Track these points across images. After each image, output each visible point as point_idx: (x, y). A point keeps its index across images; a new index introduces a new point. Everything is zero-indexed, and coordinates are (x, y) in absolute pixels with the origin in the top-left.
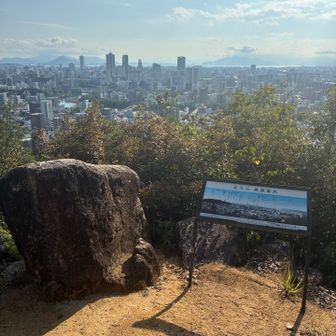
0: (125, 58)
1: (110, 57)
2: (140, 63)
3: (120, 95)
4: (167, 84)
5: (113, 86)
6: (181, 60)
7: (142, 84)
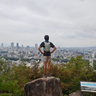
0: (18, 44)
1: (12, 44)
2: (22, 46)
3: (15, 56)
4: (32, 52)
5: (13, 53)
6: (36, 45)
7: (23, 52)
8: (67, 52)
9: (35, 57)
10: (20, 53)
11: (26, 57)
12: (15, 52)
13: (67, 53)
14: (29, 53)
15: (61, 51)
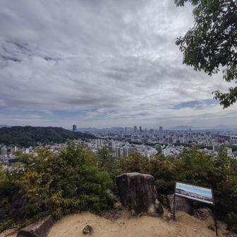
0: (140, 127)
1: (135, 127)
2: (146, 129)
3: (139, 140)
4: (156, 136)
5: (136, 137)
6: (161, 128)
7: (147, 136)
8: (202, 135)
9: (160, 142)
10: (143, 137)
11: (150, 141)
12: (138, 136)
13: (203, 137)
14: (153, 137)
15: (194, 134)
